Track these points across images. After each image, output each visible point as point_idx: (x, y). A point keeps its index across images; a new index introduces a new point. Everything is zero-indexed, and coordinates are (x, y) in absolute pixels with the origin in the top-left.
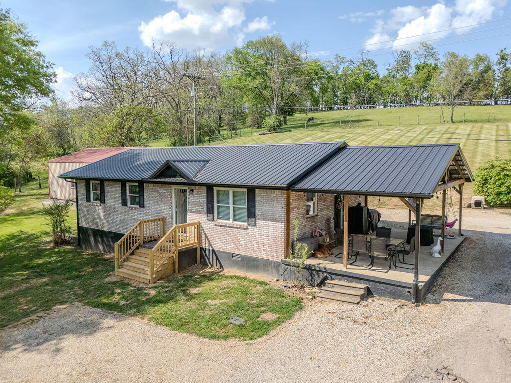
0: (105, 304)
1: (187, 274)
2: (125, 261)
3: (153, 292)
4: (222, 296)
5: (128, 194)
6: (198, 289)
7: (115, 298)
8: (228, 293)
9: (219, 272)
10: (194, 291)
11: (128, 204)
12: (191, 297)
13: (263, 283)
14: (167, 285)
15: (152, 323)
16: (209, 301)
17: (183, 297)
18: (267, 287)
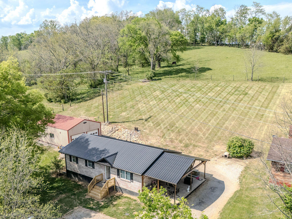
0: (89, 207)
1: (112, 195)
2: (91, 190)
3: (103, 203)
4: (123, 206)
5: (88, 163)
6: (116, 202)
7: (92, 206)
8: (125, 204)
9: (122, 195)
10: (115, 203)
11: (88, 166)
12: (114, 206)
13: (135, 201)
14: (106, 200)
15: (105, 215)
16: (119, 207)
17: (112, 206)
18: (136, 202)
